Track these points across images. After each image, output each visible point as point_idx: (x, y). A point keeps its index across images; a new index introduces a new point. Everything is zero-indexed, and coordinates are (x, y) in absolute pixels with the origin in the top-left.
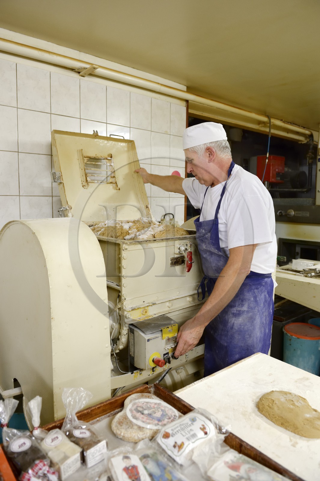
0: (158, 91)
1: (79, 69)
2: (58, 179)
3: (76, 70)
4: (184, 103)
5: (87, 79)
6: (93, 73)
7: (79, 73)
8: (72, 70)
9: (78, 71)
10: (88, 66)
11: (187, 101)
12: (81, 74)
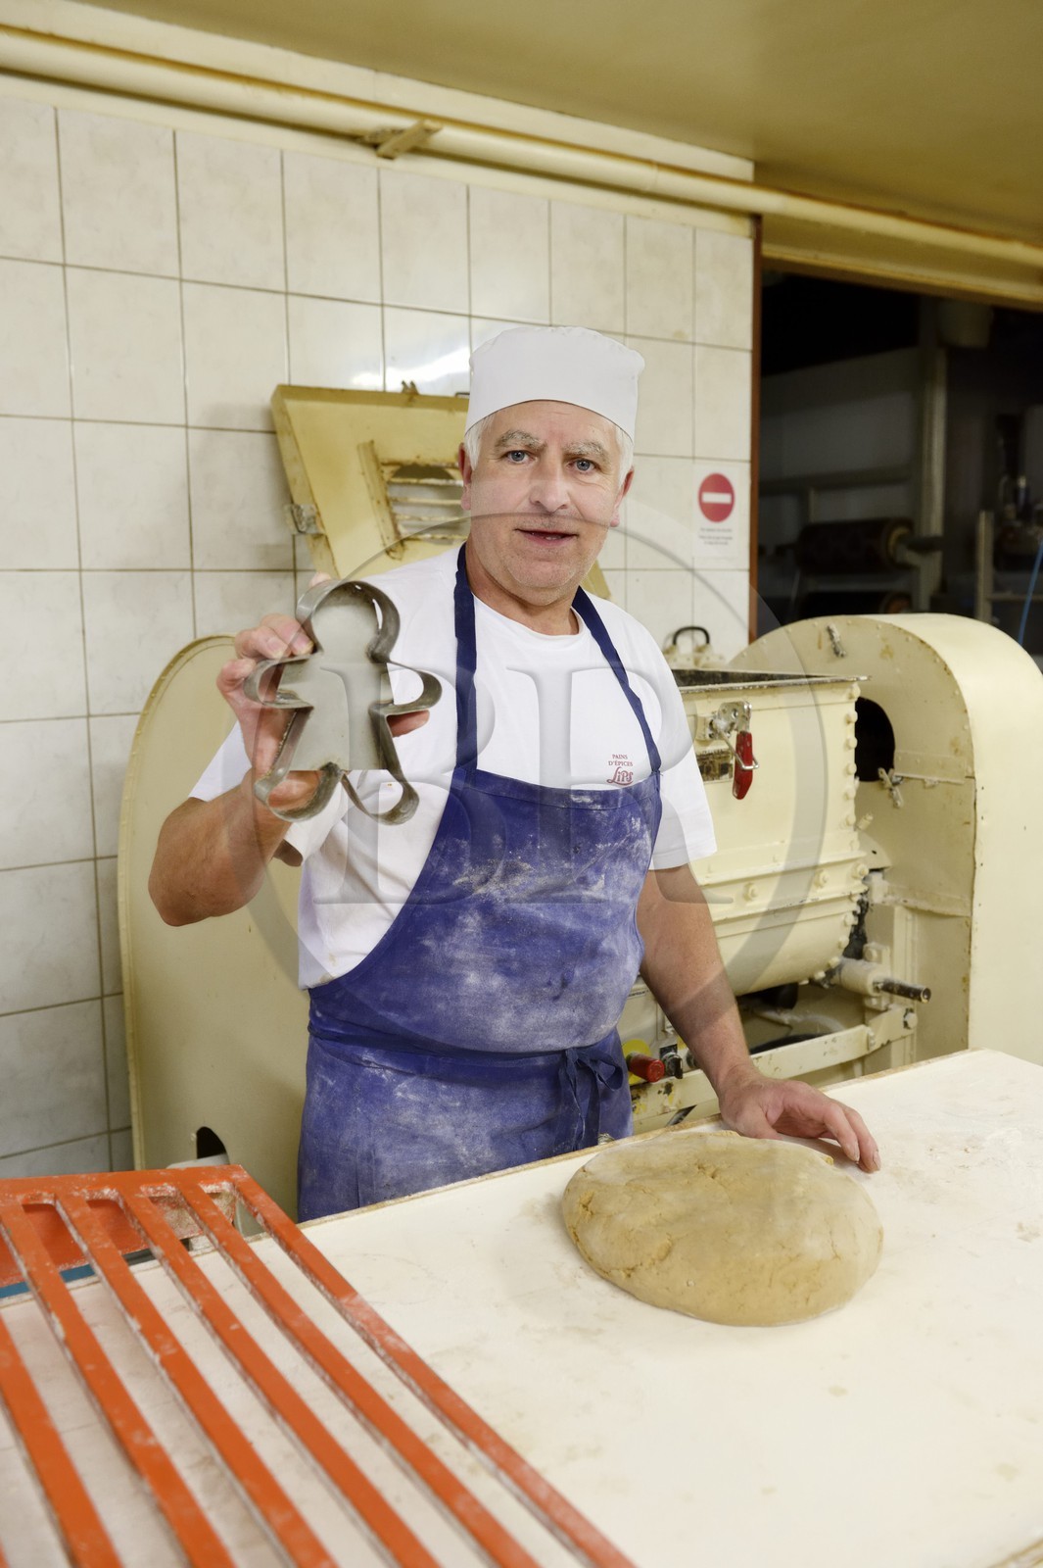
0: (648, 188)
1: (375, 134)
2: (308, 525)
3: (367, 139)
4: (745, 227)
5: (403, 165)
6: (423, 146)
7: (375, 146)
8: (354, 138)
9: (373, 140)
10: (406, 123)
11: (756, 218)
12: (382, 149)
